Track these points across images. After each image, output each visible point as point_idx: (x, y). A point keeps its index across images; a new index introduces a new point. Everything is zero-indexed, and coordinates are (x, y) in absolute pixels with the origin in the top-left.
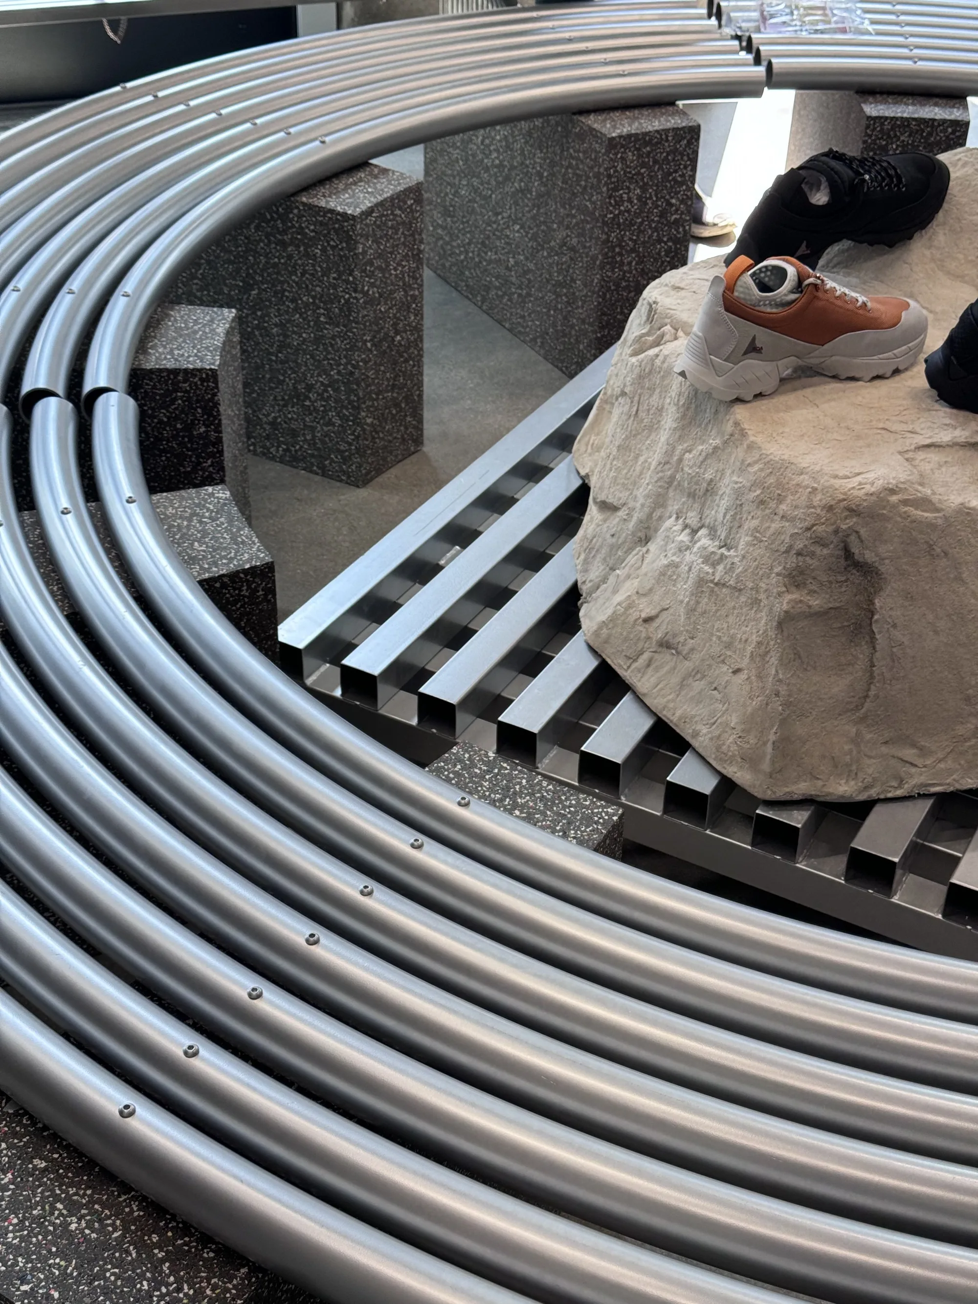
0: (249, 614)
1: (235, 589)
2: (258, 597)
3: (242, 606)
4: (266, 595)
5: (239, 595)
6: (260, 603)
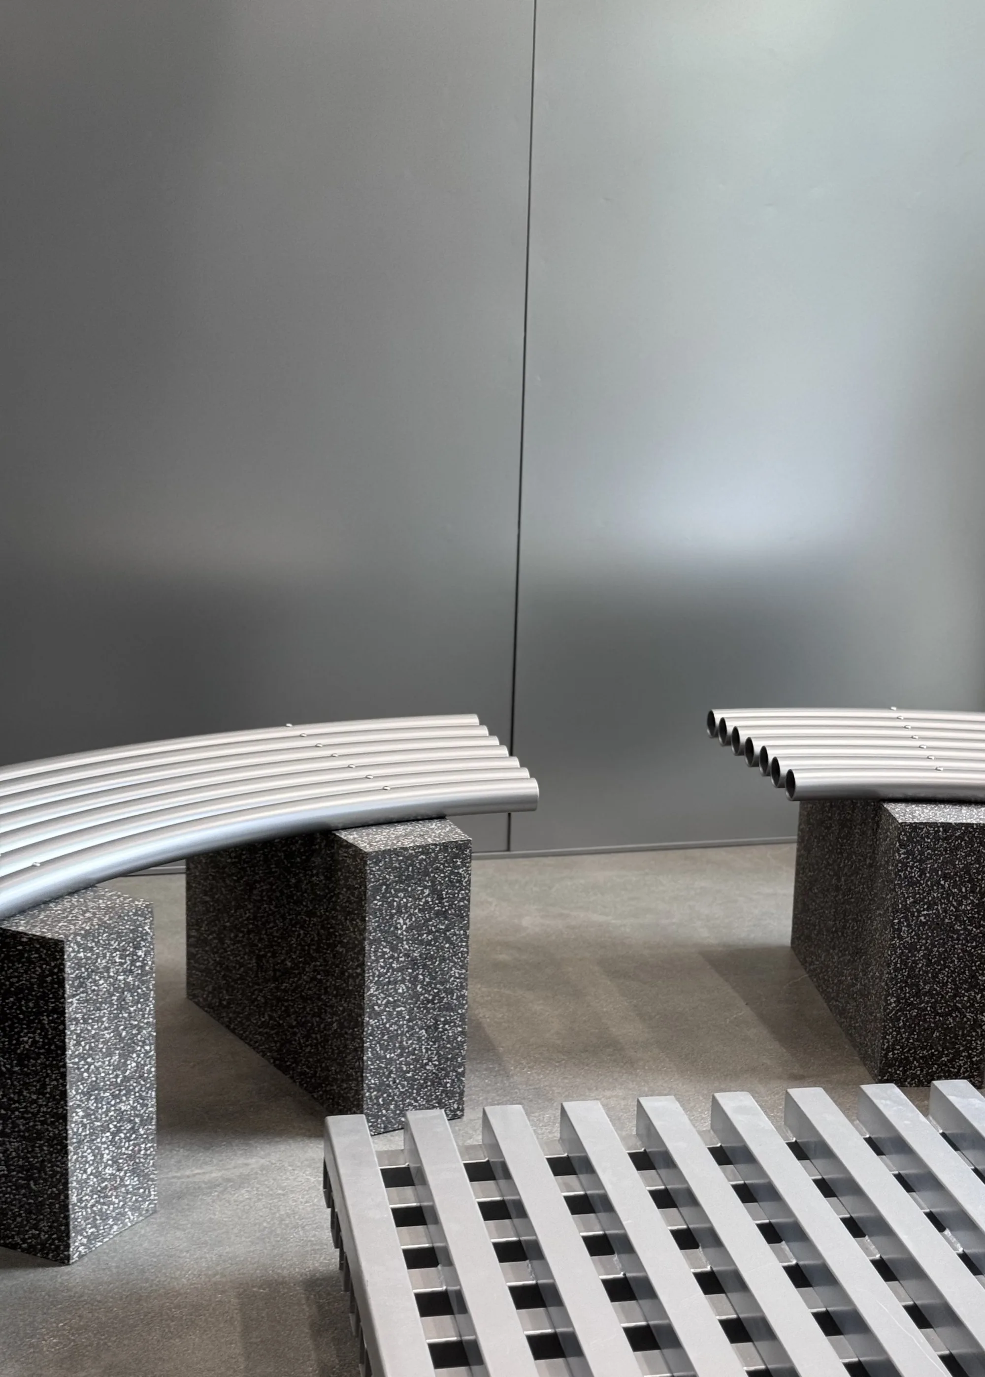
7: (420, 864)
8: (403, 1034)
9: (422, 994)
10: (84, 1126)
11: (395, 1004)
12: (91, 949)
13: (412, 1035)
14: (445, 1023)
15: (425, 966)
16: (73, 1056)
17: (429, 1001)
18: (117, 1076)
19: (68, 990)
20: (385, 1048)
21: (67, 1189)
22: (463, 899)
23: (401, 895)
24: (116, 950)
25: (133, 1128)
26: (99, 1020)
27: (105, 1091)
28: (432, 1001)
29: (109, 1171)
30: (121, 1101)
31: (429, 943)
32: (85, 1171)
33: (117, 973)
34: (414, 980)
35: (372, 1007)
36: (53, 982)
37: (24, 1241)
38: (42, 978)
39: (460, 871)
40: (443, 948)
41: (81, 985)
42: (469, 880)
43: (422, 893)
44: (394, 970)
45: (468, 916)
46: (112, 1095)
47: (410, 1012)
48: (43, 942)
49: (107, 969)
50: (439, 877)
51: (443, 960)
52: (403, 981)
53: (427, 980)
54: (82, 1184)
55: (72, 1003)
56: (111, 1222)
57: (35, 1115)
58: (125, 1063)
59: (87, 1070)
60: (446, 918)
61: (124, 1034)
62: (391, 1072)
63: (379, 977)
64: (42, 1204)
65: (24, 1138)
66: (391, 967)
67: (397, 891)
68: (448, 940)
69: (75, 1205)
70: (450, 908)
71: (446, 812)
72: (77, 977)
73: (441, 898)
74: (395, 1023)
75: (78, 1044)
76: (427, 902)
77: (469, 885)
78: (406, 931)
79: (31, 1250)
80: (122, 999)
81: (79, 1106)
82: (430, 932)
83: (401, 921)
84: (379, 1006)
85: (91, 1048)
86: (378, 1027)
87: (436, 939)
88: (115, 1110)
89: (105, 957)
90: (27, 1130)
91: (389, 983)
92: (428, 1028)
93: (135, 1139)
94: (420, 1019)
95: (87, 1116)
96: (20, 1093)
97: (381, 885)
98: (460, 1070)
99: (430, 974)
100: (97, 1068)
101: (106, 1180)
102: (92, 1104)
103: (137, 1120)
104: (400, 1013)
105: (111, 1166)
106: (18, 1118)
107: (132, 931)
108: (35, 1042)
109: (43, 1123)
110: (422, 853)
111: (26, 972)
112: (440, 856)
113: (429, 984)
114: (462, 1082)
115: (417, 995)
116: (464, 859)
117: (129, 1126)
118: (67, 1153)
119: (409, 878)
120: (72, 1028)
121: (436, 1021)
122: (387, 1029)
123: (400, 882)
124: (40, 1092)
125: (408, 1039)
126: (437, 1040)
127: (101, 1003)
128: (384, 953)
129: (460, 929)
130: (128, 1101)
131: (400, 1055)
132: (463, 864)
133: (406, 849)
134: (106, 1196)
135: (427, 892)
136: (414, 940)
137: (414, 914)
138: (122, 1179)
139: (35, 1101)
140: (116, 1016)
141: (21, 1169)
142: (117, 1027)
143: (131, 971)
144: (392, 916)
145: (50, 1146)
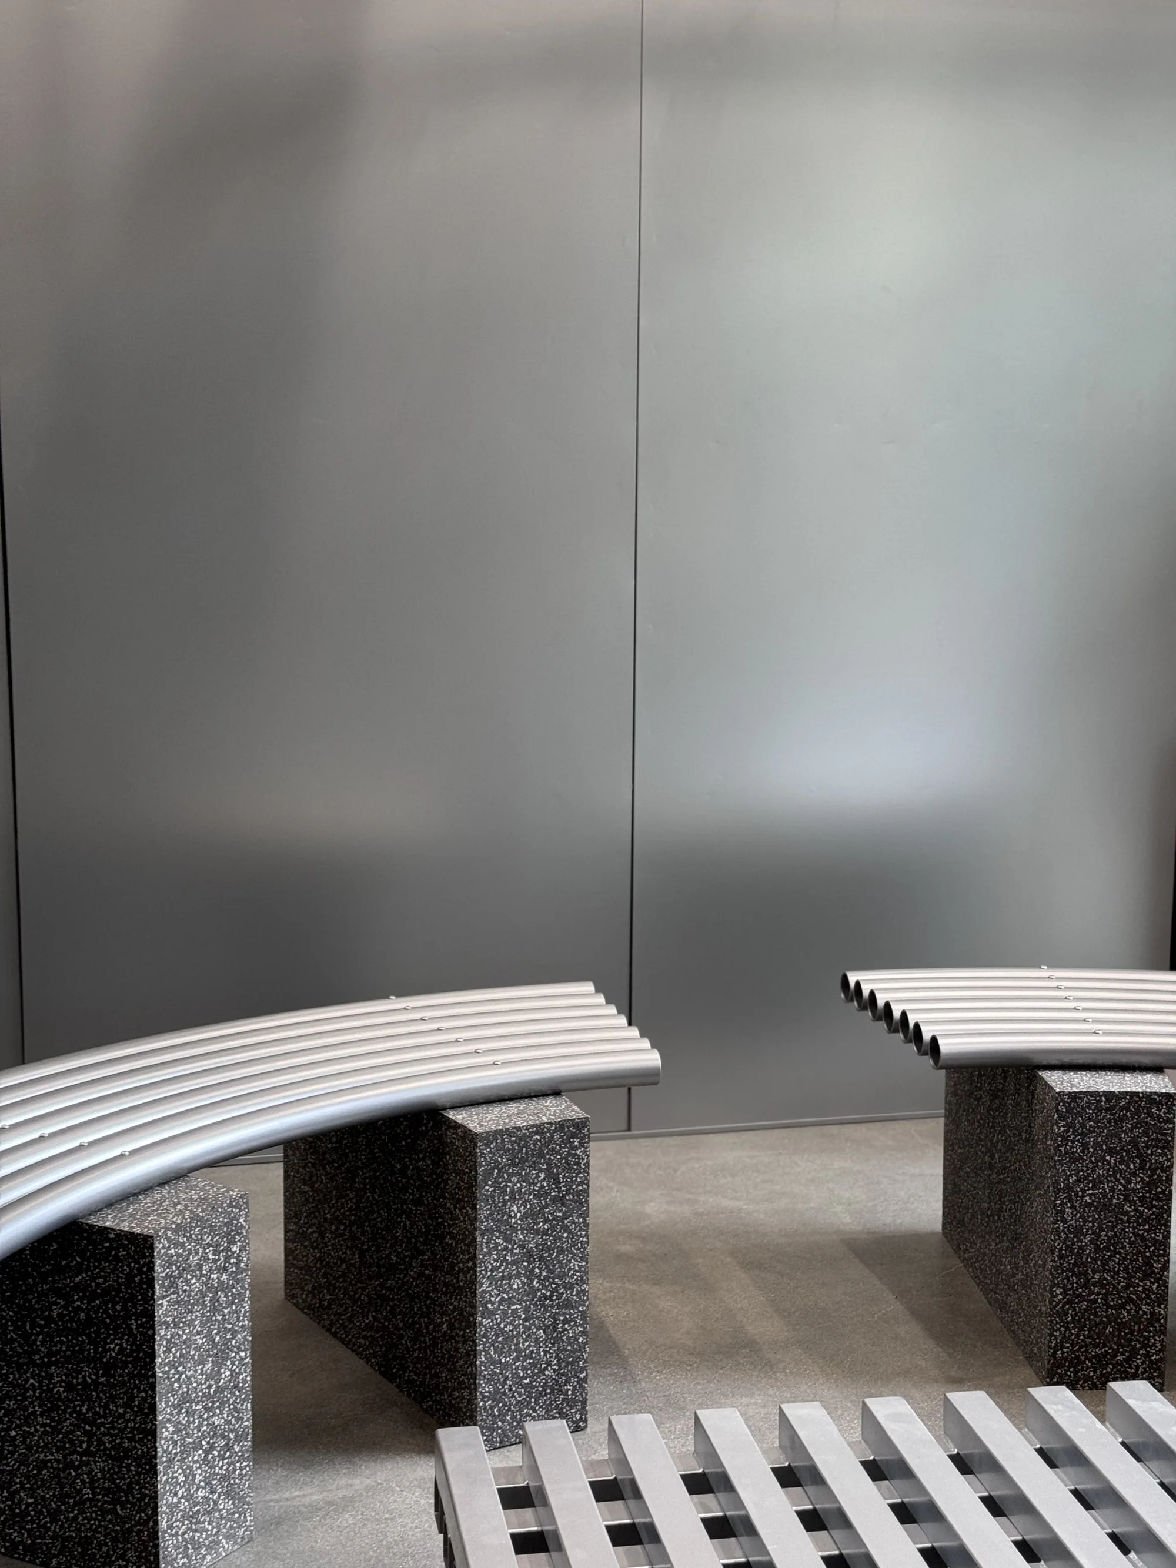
7: (535, 1145)
8: (519, 1335)
9: (539, 1290)
10: (175, 1443)
11: (510, 1301)
12: (183, 1245)
13: (529, 1336)
14: (565, 1322)
15: (541, 1259)
16: (163, 1364)
17: (546, 1298)
18: (210, 1386)
19: (158, 1291)
20: (500, 1352)
21: (156, 1514)
22: (581, 1183)
23: (514, 1179)
24: (209, 1245)
25: (227, 1445)
26: (191, 1324)
27: (197, 1404)
28: (550, 1298)
29: (201, 1493)
30: (214, 1415)
31: (545, 1233)
32: (176, 1494)
33: (211, 1271)
34: (530, 1275)
35: (485, 1306)
36: (141, 1282)
38: (130, 1277)
39: (578, 1152)
40: (561, 1238)
41: (171, 1285)
42: (588, 1162)
43: (538, 1176)
44: (508, 1263)
45: (587, 1201)
46: (205, 1407)
47: (526, 1310)
48: (132, 1238)
49: (200, 1269)
50: (555, 1159)
51: (561, 1251)
52: (518, 1275)
53: (544, 1274)
54: (173, 1508)
55: (162, 1305)
56: (203, 1551)
57: (122, 1431)
58: (219, 1371)
59: (178, 1380)
60: (563, 1205)
61: (217, 1338)
62: (507, 1378)
63: (492, 1271)
64: (130, 1531)
65: (110, 1457)
66: (505, 1260)
67: (511, 1175)
68: (566, 1229)
69: (165, 1532)
70: (568, 1193)
71: (562, 1088)
72: (168, 1276)
73: (557, 1182)
74: (510, 1323)
75: (168, 1350)
76: (542, 1187)
77: (588, 1167)
78: (521, 1219)
80: (215, 1300)
81: (169, 1420)
82: (546, 1221)
83: (515, 1208)
84: (493, 1304)
85: (182, 1355)
86: (491, 1328)
87: (553, 1228)
88: (208, 1425)
89: (197, 1253)
90: (113, 1448)
91: (503, 1278)
92: (546, 1328)
93: (229, 1457)
94: (538, 1318)
95: (178, 1431)
96: (106, 1407)
97: (493, 1169)
98: (582, 1376)
99: (547, 1267)
100: (189, 1378)
101: (198, 1503)
102: (183, 1418)
103: (232, 1436)
104: (515, 1311)
105: (204, 1488)
106: (105, 1434)
107: (226, 1224)
108: (122, 1349)
109: (130, 1440)
110: (537, 1133)
111: (113, 1271)
112: (556, 1136)
113: (547, 1278)
114: (584, 1388)
115: (533, 1292)
116: (582, 1139)
117: (223, 1443)
118: (156, 1473)
119: (523, 1160)
120: (162, 1333)
121: (555, 1320)
122: (501, 1330)
123: (514, 1165)
124: (127, 1405)
125: (525, 1341)
126: (556, 1341)
127: (193, 1305)
128: (497, 1245)
129: (579, 1216)
130: (222, 1414)
131: (517, 1359)
132: (581, 1145)
133: (519, 1129)
134: (198, 1522)
135: (542, 1176)
136: (530, 1230)
137: (529, 1201)
138: (215, 1503)
139: (122, 1416)
140: (209, 1319)
141: (107, 1492)
142: (210, 1331)
143: (225, 1269)
144: (505, 1203)
145: (138, 1466)
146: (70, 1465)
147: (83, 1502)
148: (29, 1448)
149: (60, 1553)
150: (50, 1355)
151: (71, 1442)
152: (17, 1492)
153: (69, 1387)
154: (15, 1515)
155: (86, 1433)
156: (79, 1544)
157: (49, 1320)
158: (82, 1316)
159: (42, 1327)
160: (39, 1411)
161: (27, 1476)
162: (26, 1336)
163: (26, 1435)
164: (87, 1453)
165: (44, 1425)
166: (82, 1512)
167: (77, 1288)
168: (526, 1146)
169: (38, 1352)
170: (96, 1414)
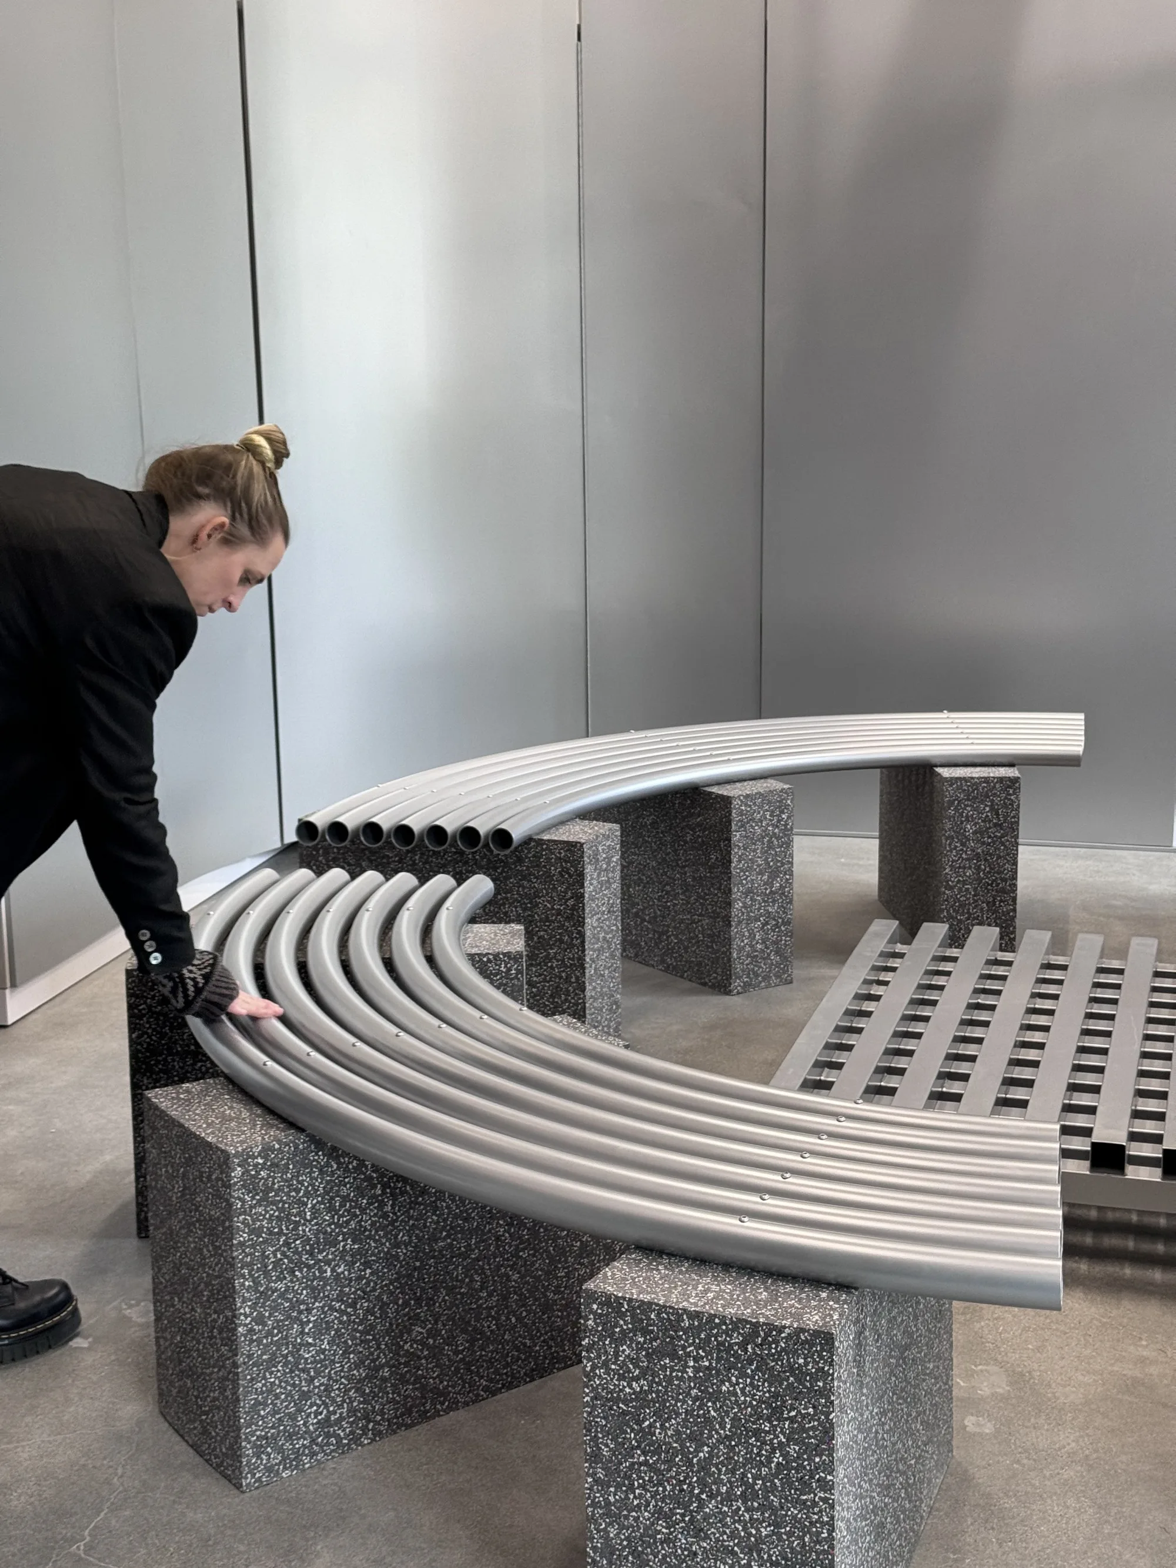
0: (505, 985)
1: (496, 965)
2: (511, 974)
3: (501, 978)
4: (517, 974)
5: (498, 970)
6: (512, 979)
7: (983, 789)
8: (969, 904)
9: (983, 879)
10: (743, 914)
11: (964, 883)
12: (750, 806)
13: (976, 906)
14: (1001, 901)
15: (986, 860)
16: (735, 868)
17: (988, 885)
18: (766, 889)
19: (734, 828)
20: (957, 912)
21: (730, 948)
22: (1014, 817)
23: (969, 809)
24: (767, 811)
25: (777, 924)
26: (755, 850)
27: (758, 896)
28: (991, 885)
29: (759, 946)
30: (769, 905)
31: (989, 844)
32: (743, 941)
33: (768, 825)
34: (978, 868)
35: (947, 882)
36: (726, 822)
37: (710, 981)
38: (721, 819)
39: (1012, 797)
40: (999, 849)
41: (742, 826)
42: (1019, 805)
43: (984, 809)
44: (963, 859)
45: (1018, 829)
46: (763, 899)
47: (975, 889)
48: (722, 797)
49: (761, 822)
50: (996, 800)
51: (999, 857)
52: (970, 868)
53: (988, 869)
54: (741, 949)
55: (736, 835)
56: (760, 978)
57: (716, 902)
58: (772, 882)
59: (746, 879)
60: (1001, 829)
61: (771, 864)
62: (961, 929)
63: (953, 862)
64: (718, 958)
65: (711, 917)
66: (961, 857)
67: (967, 806)
68: (1003, 844)
69: (735, 960)
70: (1005, 822)
71: (1015, 762)
72: (740, 821)
73: (997, 814)
74: (964, 896)
75: (739, 861)
76: (987, 816)
77: (1019, 807)
78: (973, 833)
79: (713, 987)
80: (770, 842)
81: (739, 900)
82: (989, 837)
83: (969, 826)
84: (953, 882)
85: (748, 867)
86: (951, 896)
87: (994, 842)
88: (765, 910)
89: (759, 813)
90: (713, 912)
91: (959, 868)
92: (988, 903)
93: (778, 932)
94: (983, 896)
95: (745, 907)
96: (709, 890)
97: (955, 800)
98: (1012, 936)
99: (989, 866)
100: (753, 880)
101: (757, 951)
102: (748, 901)
103: (780, 921)
104: (967, 889)
105: (761, 944)
106: (709, 905)
107: (778, 801)
108: (717, 858)
109: (720, 908)
110: (984, 782)
111: (713, 816)
112: (997, 786)
113: (989, 872)
114: (1013, 945)
115: (980, 880)
116: (1015, 790)
117: (774, 923)
118: (731, 926)
119: (975, 798)
120: (736, 850)
121: (994, 899)
122: (958, 899)
123: (968, 800)
124: (719, 889)
125: (973, 909)
126: (995, 912)
127: (756, 841)
128: (956, 847)
129: (1012, 837)
130: (774, 906)
131: (968, 919)
132: (1014, 793)
133: (972, 778)
134: (757, 962)
135: (987, 809)
136: (978, 841)
137: (978, 823)
138: (769, 955)
139: (716, 895)
140: (766, 852)
141: (709, 936)
142: (767, 859)
143: (777, 827)
144: (962, 822)
145: (723, 922)
146: (693, 922)
147: (699, 942)
148: (676, 912)
149: (688, 970)
150: (686, 861)
151: (694, 909)
152: (670, 936)
153: (694, 879)
154: (669, 949)
155: (701, 904)
156: (697, 965)
157: (686, 842)
158: (700, 840)
159: (682, 846)
160: (680, 891)
161: (675, 928)
162: (675, 851)
163: (675, 905)
164: (700, 915)
165: (682, 900)
166: (698, 947)
167: (699, 825)
168: (977, 789)
169: (680, 859)
170: (705, 893)
